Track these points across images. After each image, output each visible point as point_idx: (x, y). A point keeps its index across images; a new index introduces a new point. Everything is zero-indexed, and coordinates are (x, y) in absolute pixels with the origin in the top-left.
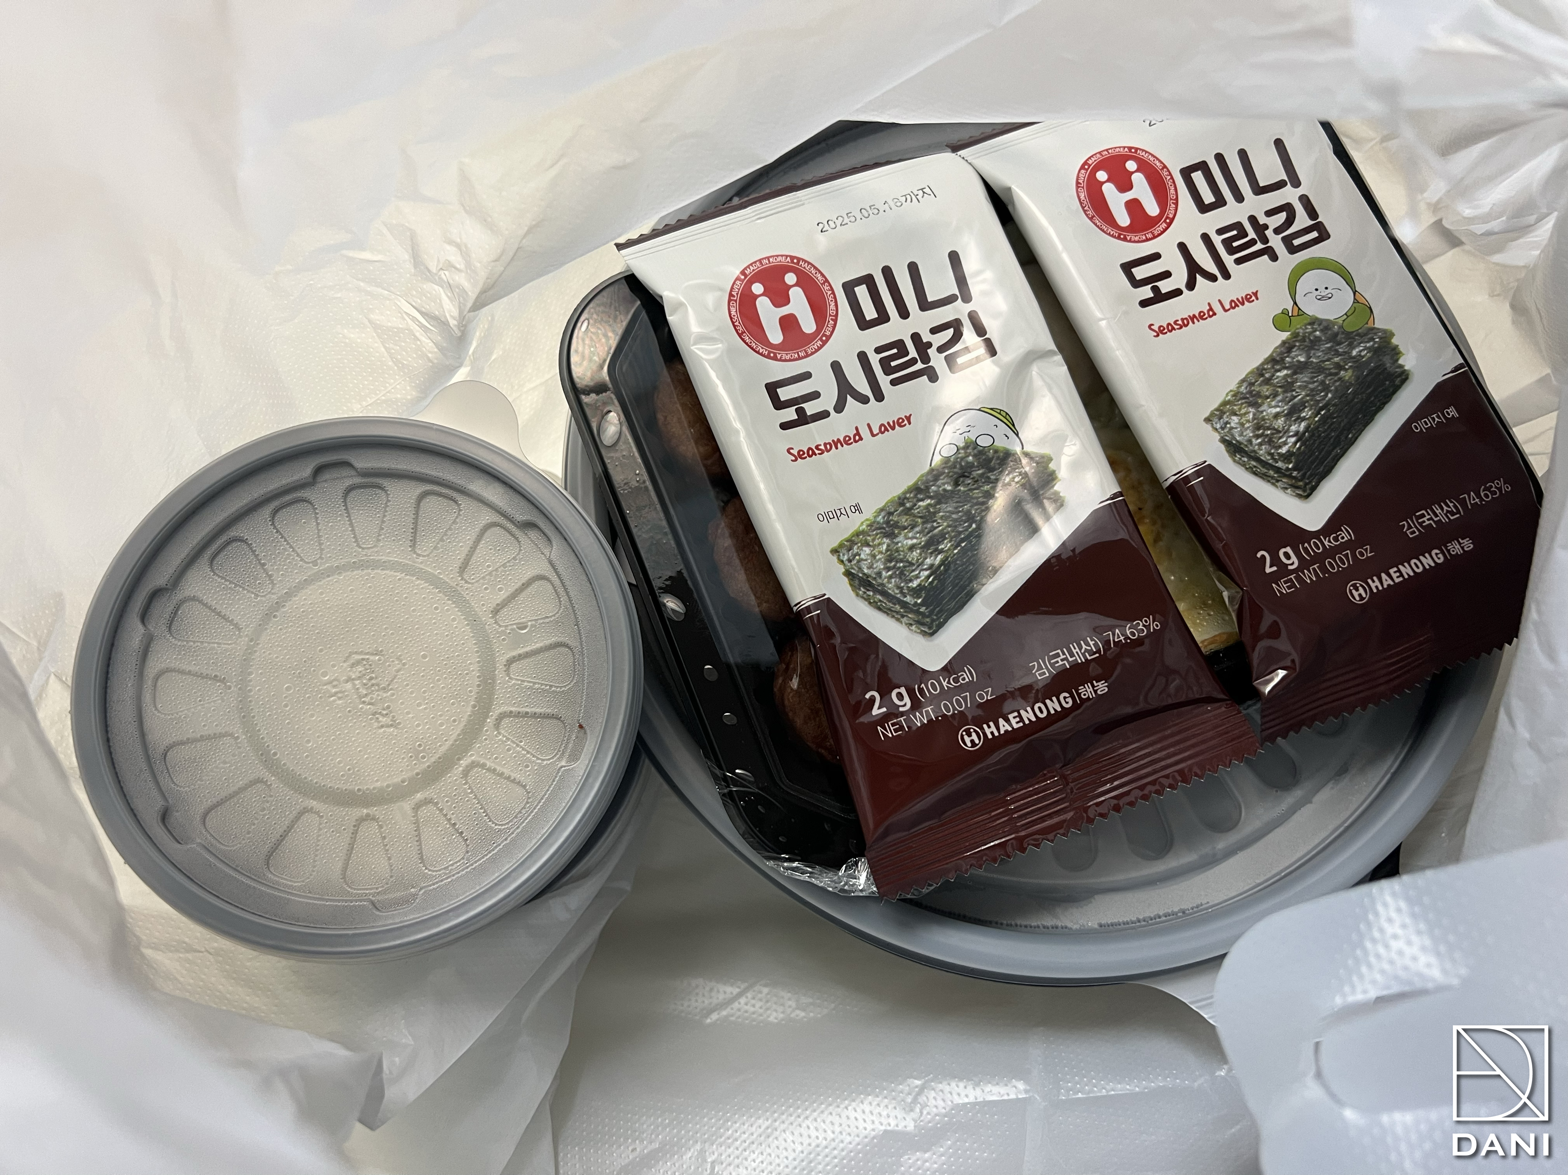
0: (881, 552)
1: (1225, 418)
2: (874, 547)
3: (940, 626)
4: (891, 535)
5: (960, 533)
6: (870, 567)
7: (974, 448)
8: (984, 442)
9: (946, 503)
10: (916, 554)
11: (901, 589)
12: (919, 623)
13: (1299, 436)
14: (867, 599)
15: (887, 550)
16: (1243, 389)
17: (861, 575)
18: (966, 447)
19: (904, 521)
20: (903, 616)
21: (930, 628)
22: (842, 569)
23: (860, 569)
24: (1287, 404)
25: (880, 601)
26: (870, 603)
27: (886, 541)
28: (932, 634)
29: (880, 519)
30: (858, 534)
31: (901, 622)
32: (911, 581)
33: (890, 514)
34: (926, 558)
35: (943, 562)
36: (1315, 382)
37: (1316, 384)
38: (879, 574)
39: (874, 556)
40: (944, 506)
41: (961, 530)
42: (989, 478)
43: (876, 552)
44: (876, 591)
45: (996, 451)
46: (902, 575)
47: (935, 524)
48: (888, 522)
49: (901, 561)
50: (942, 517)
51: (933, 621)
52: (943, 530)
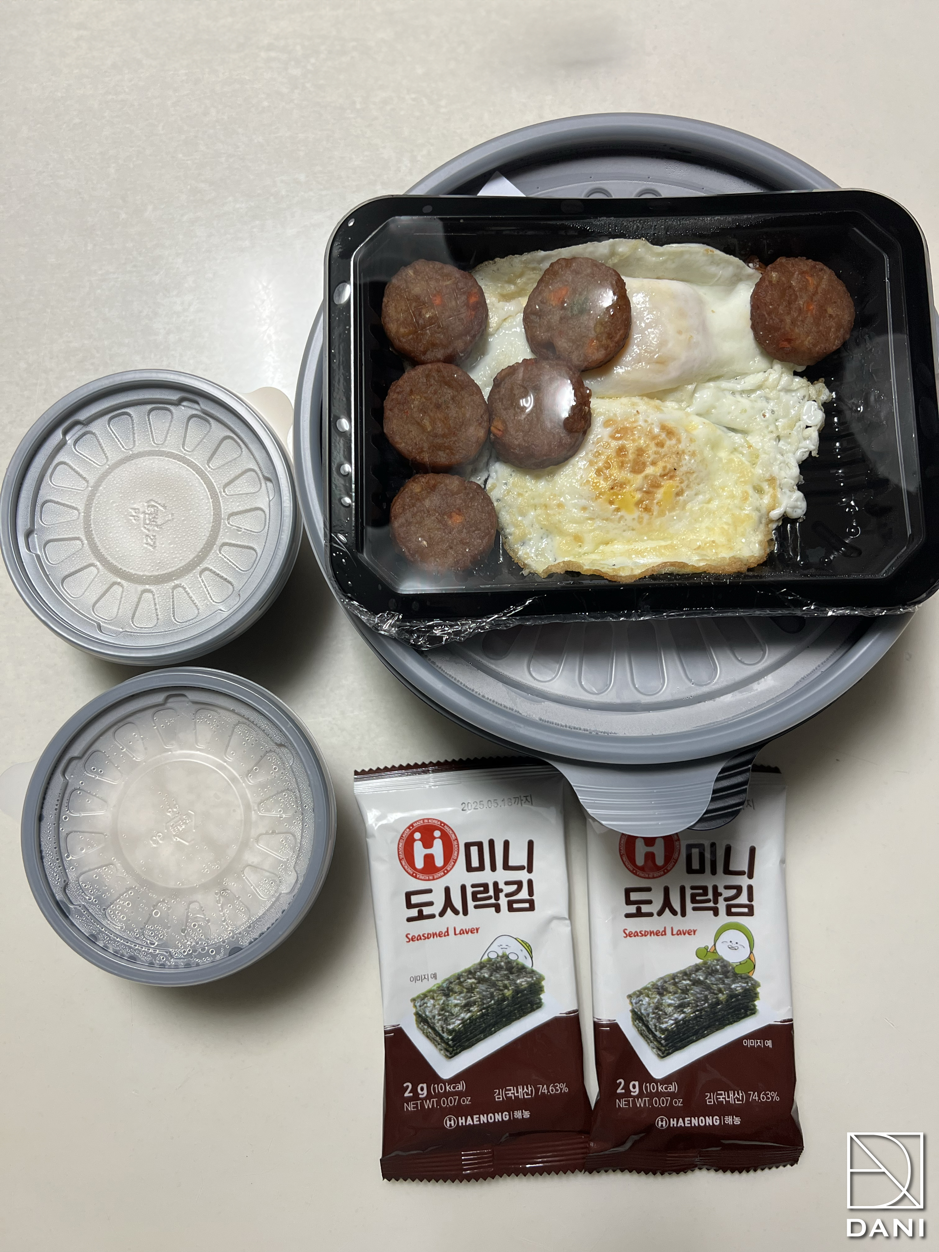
0: (439, 1004)
1: (641, 998)
2: (436, 1000)
3: (456, 1054)
4: (447, 996)
5: (484, 1004)
6: (431, 1012)
7: (506, 959)
8: (512, 957)
9: (482, 984)
10: (457, 1009)
11: (442, 1028)
12: (447, 1050)
13: (677, 1022)
14: (423, 1030)
15: (443, 1004)
16: (659, 984)
17: (424, 1015)
18: (502, 957)
19: (457, 988)
20: (439, 1044)
21: (451, 1054)
22: (414, 1010)
23: (425, 1012)
24: (679, 1000)
25: (430, 1032)
26: (424, 1033)
27: (444, 998)
28: (451, 1058)
29: (445, 985)
30: (430, 991)
31: (437, 1047)
32: (450, 1024)
33: (451, 983)
34: (461, 1013)
35: (469, 1018)
36: (702, 994)
37: (702, 995)
38: (434, 1017)
39: (434, 1006)
40: (480, 985)
41: (485, 1002)
42: (509, 977)
43: (436, 1003)
44: (429, 1026)
45: (517, 964)
46: (446, 1020)
47: (473, 995)
48: (448, 988)
49: (448, 1012)
50: (477, 992)
51: (453, 1050)
52: (476, 999)
